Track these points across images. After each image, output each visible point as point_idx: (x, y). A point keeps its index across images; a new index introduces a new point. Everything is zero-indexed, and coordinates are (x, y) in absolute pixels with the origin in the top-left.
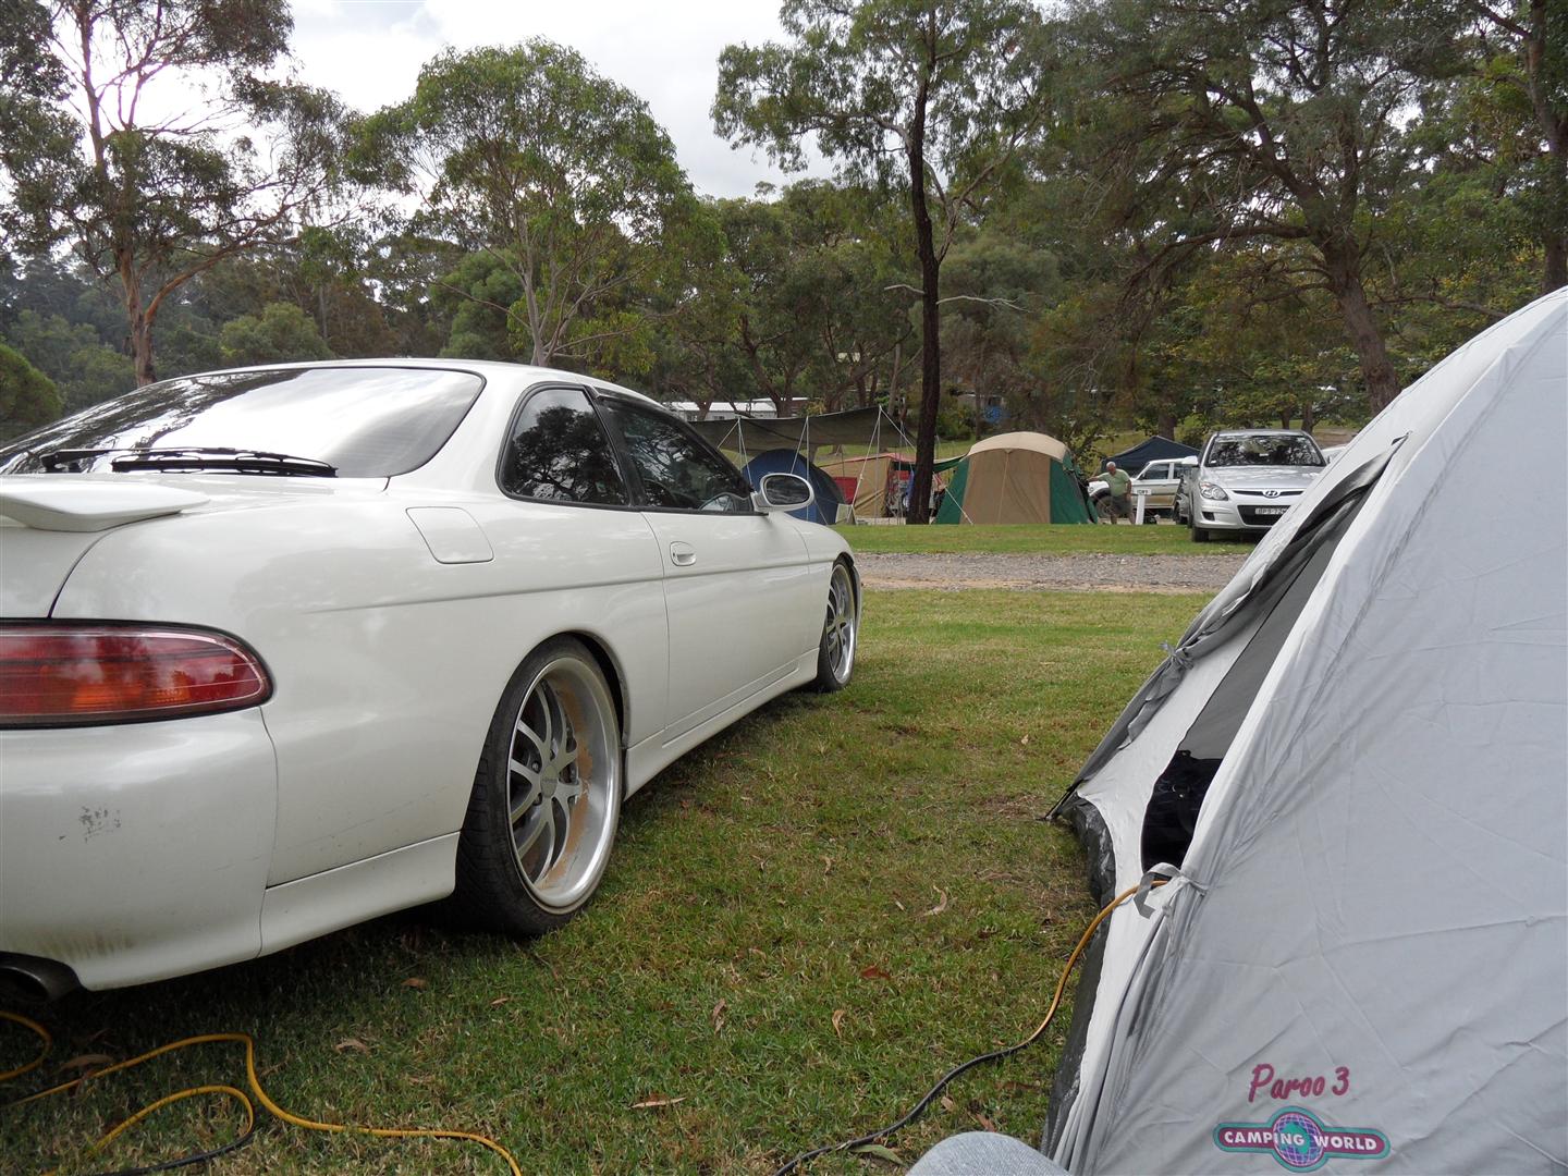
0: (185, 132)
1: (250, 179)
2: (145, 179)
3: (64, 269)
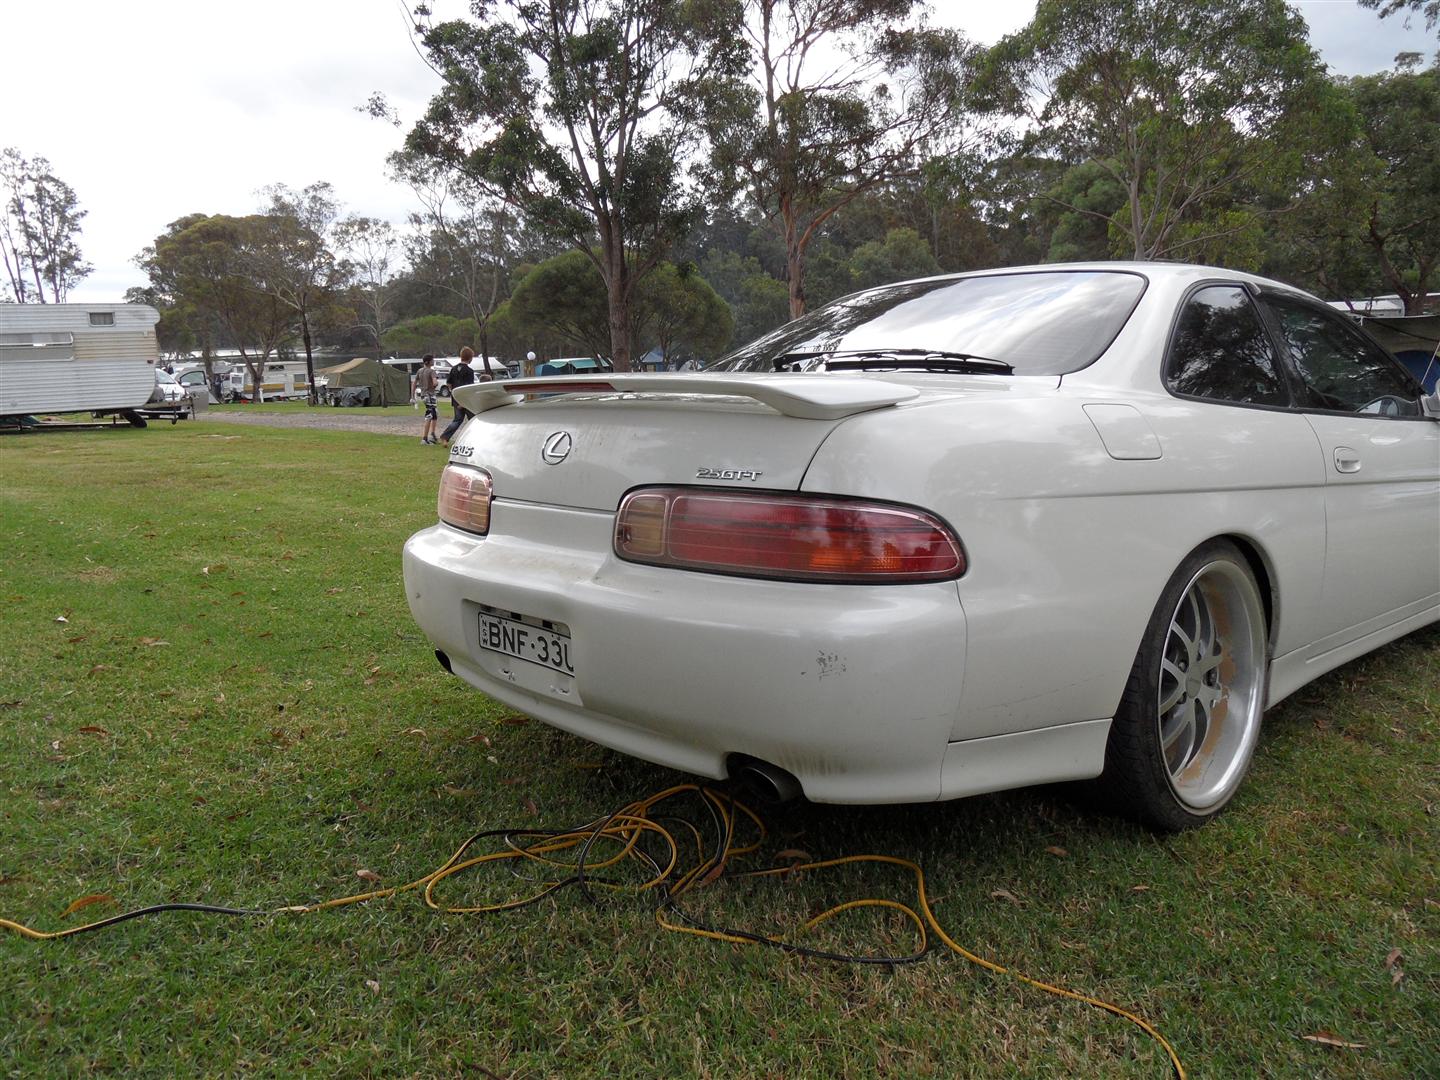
0: (836, 87)
1: (885, 121)
2: (804, 132)
3: (738, 213)
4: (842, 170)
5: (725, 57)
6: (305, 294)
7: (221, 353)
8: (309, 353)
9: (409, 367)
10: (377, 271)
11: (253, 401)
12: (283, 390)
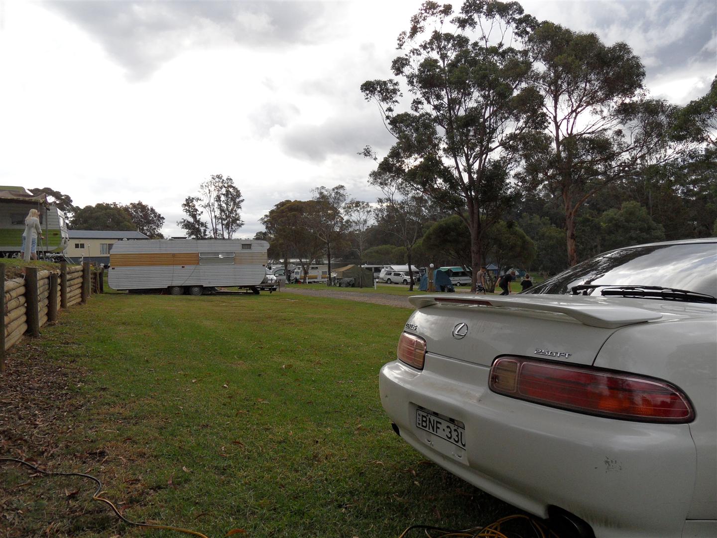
0: (593, 132)
4: (597, 173)
5: (533, 121)
6: (330, 235)
7: (292, 261)
8: (329, 261)
9: (373, 269)
10: (362, 225)
11: (303, 283)
12: (317, 278)
